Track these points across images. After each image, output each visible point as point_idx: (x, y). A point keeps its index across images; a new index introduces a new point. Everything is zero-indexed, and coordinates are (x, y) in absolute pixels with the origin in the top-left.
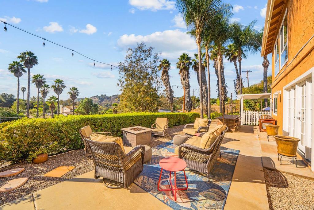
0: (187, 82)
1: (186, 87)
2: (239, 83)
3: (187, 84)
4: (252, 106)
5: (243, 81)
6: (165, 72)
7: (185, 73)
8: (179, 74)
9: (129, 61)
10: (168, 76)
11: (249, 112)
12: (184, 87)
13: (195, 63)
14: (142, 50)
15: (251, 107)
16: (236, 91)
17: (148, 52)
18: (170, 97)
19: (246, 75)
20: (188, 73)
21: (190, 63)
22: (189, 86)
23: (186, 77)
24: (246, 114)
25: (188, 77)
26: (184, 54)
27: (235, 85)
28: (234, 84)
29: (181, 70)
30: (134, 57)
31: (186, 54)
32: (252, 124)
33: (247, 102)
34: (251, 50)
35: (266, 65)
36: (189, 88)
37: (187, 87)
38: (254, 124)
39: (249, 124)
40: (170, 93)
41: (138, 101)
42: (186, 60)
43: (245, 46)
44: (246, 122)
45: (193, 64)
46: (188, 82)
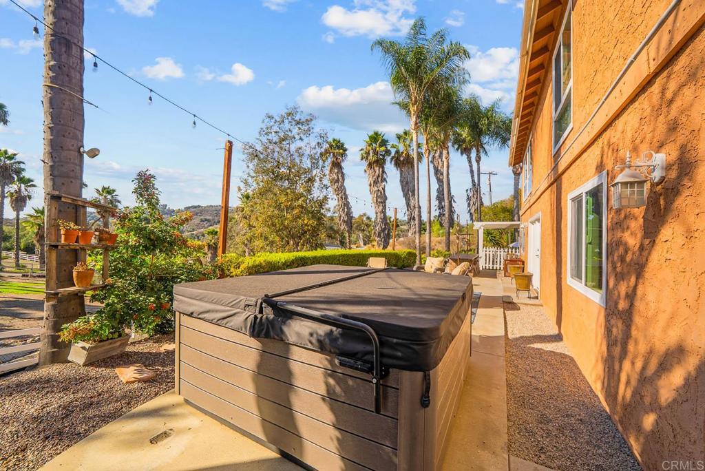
0: (381, 188)
1: (379, 200)
2: (475, 196)
3: (381, 193)
4: (496, 239)
5: (482, 193)
6: (337, 165)
7: (377, 171)
8: (365, 171)
9: (264, 139)
10: (343, 175)
11: (491, 249)
12: (375, 199)
13: (397, 152)
14: (293, 119)
15: (495, 241)
16: (470, 210)
17: (305, 124)
18: (346, 219)
19: (488, 180)
20: (383, 172)
21: (388, 152)
22: (386, 198)
23: (380, 179)
24: (487, 253)
25: (384, 180)
26: (376, 134)
27: (469, 199)
28: (466, 197)
29: (370, 165)
30: (276, 132)
31: (379, 133)
32: (495, 268)
33: (488, 233)
34: (496, 145)
35: (518, 172)
36: (384, 202)
37: (381, 199)
38: (498, 268)
39: (491, 268)
40: (346, 210)
41: (286, 228)
42: (380, 146)
43: (487, 137)
44: (487, 265)
45: (393, 154)
46: (384, 189)
